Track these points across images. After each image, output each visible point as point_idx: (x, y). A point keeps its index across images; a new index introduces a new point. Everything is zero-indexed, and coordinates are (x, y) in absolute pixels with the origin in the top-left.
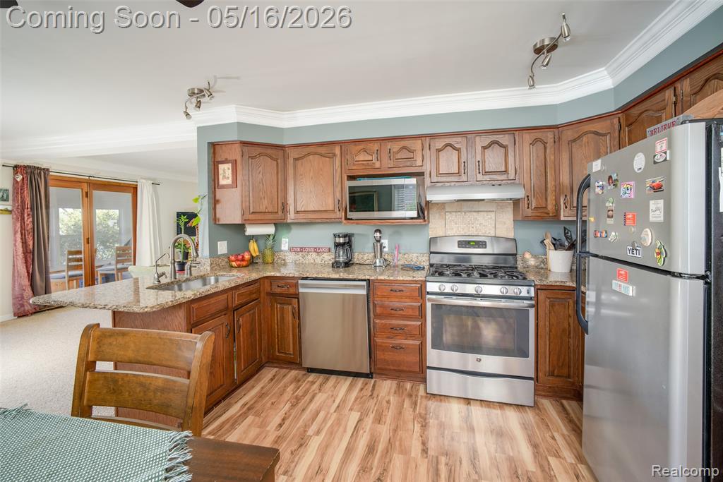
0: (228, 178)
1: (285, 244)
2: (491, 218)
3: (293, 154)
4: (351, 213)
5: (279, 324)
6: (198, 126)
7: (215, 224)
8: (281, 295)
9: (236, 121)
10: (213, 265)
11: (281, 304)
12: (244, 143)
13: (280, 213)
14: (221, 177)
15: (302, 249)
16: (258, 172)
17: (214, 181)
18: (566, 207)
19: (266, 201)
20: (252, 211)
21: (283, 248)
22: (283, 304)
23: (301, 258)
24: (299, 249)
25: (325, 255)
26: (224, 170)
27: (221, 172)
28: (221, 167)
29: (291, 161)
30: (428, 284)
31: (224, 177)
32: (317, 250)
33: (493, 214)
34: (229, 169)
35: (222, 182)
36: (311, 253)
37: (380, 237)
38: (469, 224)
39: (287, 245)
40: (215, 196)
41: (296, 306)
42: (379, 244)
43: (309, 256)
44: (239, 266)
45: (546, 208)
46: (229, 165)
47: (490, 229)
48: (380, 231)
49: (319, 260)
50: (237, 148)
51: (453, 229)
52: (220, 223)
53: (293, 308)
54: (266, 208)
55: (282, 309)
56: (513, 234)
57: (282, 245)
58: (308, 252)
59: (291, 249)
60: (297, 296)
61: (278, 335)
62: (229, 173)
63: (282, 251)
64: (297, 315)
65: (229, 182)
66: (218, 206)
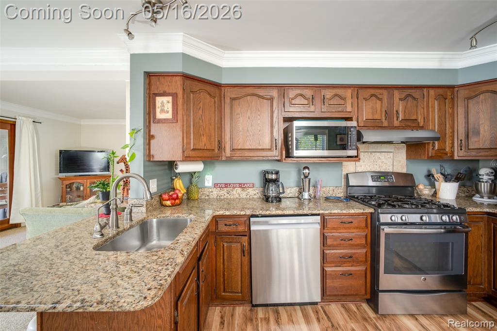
0: (168, 112)
1: (209, 181)
2: (390, 157)
3: (229, 93)
4: (297, 151)
5: (226, 263)
6: (132, 53)
7: (149, 161)
8: (228, 234)
9: (181, 52)
10: (148, 206)
11: (227, 242)
12: (186, 77)
13: (216, 151)
14: (158, 110)
15: (226, 185)
16: (199, 107)
17: (149, 114)
18: (461, 149)
19: (205, 138)
20: (192, 148)
21: (207, 184)
22: (231, 242)
23: (225, 194)
24: (223, 186)
25: (250, 190)
26: (162, 103)
27: (158, 104)
28: (159, 100)
29: (228, 100)
30: (381, 216)
31: (162, 111)
32: (242, 186)
33: (391, 154)
34: (168, 102)
35: (160, 116)
36: (236, 189)
37: (309, 173)
38: (374, 162)
39: (211, 181)
40: (150, 131)
41: (246, 244)
42: (307, 180)
43: (234, 192)
44: (173, 205)
45: (445, 150)
46: (170, 99)
47: (389, 166)
48: (308, 169)
49: (244, 195)
50: (179, 80)
51: (361, 166)
52: (155, 160)
53: (243, 247)
54: (205, 145)
55: (230, 248)
56: (406, 170)
57: (206, 181)
58: (234, 187)
59: (216, 185)
60: (248, 234)
61: (224, 275)
62: (169, 107)
63: (205, 187)
64: (247, 252)
65: (169, 116)
66: (152, 141)
